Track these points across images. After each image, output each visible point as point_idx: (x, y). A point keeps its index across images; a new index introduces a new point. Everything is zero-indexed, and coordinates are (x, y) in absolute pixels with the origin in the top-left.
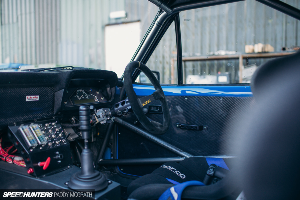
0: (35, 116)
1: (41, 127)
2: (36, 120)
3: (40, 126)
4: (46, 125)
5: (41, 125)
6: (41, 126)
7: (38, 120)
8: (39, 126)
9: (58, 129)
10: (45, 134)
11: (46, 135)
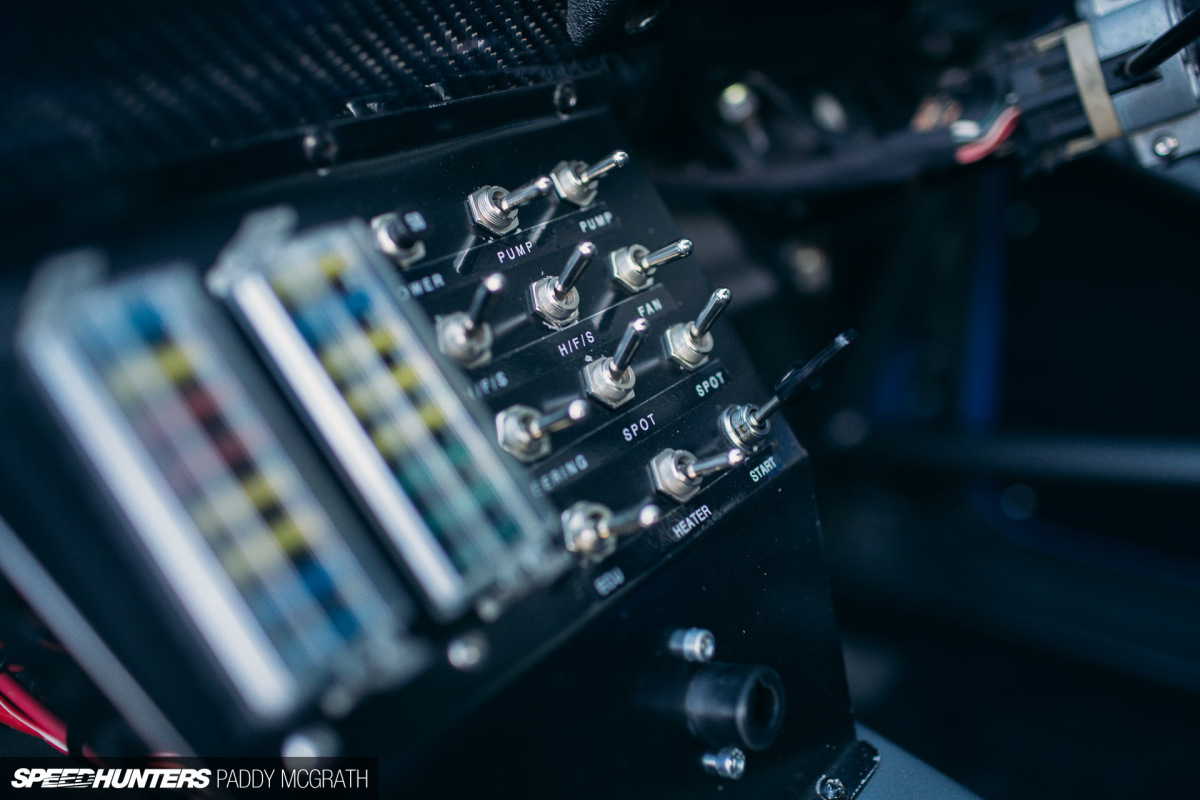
0: (306, 75)
1: (420, 251)
2: (333, 151)
3: (392, 232)
4: (484, 208)
5: (416, 221)
6: (405, 241)
7: (357, 141)
8: (389, 245)
9: (637, 258)
10: (487, 371)
11: (502, 380)
